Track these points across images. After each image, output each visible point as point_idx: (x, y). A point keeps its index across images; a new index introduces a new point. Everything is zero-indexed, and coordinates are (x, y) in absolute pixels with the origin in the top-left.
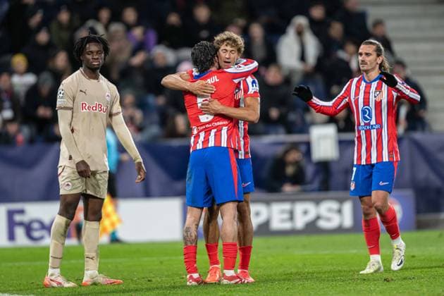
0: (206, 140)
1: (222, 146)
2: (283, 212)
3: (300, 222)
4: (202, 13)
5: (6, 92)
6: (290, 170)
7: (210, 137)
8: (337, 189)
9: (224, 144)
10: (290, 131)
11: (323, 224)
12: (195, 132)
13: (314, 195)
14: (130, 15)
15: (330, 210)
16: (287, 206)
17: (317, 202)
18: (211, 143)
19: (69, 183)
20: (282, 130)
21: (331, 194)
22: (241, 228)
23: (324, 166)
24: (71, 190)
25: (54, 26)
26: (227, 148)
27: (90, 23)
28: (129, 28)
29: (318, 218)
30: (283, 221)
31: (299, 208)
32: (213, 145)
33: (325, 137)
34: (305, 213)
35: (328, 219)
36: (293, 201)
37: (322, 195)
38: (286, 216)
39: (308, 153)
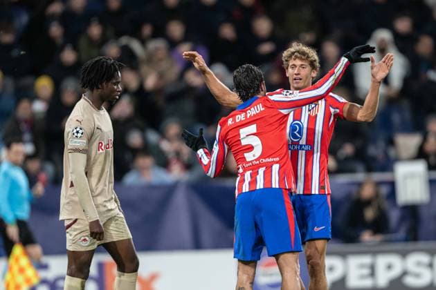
0: (253, 181)
1: (274, 186)
2: (362, 266)
3: (383, 279)
4: (263, 26)
5: (26, 121)
6: (370, 214)
7: (258, 177)
8: (427, 239)
9: (275, 184)
10: (370, 169)
11: (410, 281)
12: (241, 171)
13: (400, 246)
14: (176, 29)
15: (419, 264)
16: (367, 260)
17: (404, 254)
18: (260, 185)
19: (87, 238)
20: (360, 167)
21: (421, 244)
22: (313, 285)
23: (412, 211)
24: (89, 246)
25: (83, 43)
26: (280, 188)
27: (124, 40)
28: (173, 44)
29: (405, 273)
30: (362, 277)
31: (382, 261)
32: (262, 187)
33: (412, 176)
34: (389, 267)
35: (417, 276)
36: (374, 253)
37: (410, 246)
38: (366, 271)
39: (392, 194)
